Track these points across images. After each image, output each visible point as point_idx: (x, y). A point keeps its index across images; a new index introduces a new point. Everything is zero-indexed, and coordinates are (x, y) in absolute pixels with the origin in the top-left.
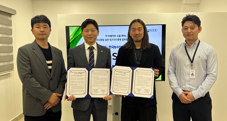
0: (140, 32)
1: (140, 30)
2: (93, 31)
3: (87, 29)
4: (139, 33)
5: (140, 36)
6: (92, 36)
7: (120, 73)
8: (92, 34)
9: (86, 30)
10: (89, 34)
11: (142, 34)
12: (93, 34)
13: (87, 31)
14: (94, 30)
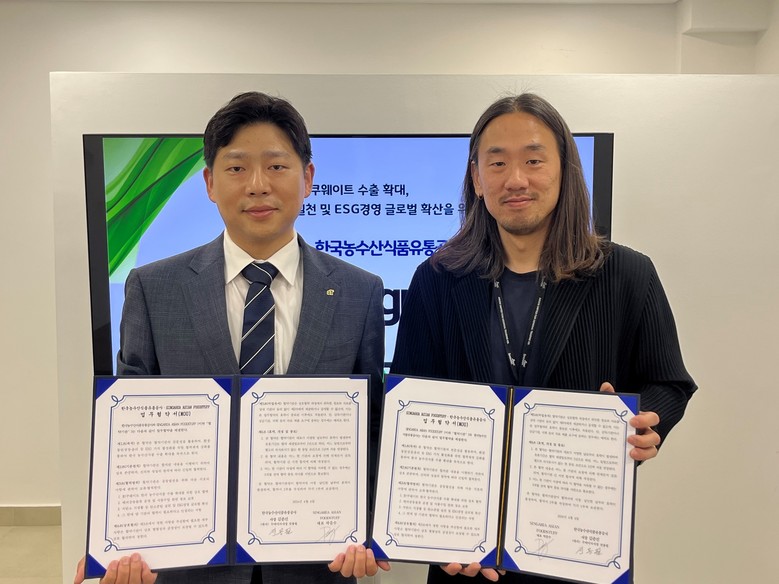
0: (535, 177)
1: (534, 162)
2: (276, 167)
3: (238, 157)
4: (531, 183)
5: (534, 198)
6: (270, 201)
7: (429, 426)
8: (268, 189)
9: (233, 163)
10: (249, 190)
11: (545, 189)
12: (274, 190)
13: (237, 169)
14: (280, 161)
